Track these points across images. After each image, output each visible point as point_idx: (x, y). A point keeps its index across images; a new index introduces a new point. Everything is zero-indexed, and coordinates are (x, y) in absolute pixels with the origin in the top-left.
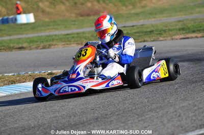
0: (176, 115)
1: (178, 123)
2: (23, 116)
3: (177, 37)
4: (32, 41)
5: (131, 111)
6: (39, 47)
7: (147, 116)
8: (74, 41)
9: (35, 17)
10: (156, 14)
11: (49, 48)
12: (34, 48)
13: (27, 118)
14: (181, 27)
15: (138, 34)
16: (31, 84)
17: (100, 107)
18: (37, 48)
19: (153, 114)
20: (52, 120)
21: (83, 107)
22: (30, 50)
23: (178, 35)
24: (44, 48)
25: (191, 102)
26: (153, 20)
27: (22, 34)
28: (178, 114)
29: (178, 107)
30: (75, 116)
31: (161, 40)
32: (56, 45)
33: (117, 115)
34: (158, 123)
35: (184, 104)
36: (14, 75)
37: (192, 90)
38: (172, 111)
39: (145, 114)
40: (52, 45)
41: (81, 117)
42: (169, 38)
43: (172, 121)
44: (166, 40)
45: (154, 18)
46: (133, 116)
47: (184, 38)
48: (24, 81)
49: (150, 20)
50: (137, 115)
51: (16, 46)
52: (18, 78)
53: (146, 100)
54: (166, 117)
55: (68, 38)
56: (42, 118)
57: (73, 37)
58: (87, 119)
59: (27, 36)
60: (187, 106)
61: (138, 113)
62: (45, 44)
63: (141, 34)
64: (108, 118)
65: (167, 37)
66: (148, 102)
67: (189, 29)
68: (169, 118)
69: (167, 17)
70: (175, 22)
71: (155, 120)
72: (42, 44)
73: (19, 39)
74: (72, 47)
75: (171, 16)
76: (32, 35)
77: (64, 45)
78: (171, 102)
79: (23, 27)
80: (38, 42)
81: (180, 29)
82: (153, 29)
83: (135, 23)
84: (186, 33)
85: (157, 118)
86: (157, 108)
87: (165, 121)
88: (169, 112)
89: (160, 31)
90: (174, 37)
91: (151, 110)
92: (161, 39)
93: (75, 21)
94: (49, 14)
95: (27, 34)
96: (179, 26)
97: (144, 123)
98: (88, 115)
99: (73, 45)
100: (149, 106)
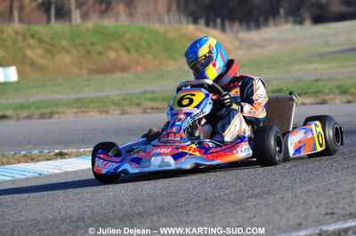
0: (298, 202)
1: (305, 212)
5: (219, 196)
6: (33, 115)
7: (249, 204)
8: (94, 107)
9: (19, 72)
11: (50, 117)
12: (25, 118)
18: (28, 118)
19: (258, 201)
20: (84, 211)
22: (18, 120)
24: (42, 116)
25: (320, 185)
28: (302, 201)
29: (299, 192)
30: (122, 205)
32: (62, 113)
33: (196, 202)
34: (270, 212)
35: (309, 188)
38: (290, 197)
39: (244, 201)
40: (57, 113)
41: (132, 205)
43: (294, 210)
46: (224, 204)
50: (231, 202)
52: (5, 160)
53: (241, 184)
54: (282, 204)
57: (91, 102)
58: (144, 208)
60: (314, 190)
62: (43, 110)
64: (181, 207)
66: (245, 185)
68: (288, 206)
71: (264, 209)
72: (38, 112)
77: (77, 113)
80: (29, 107)
85: (267, 206)
86: (263, 193)
87: (282, 210)
88: (286, 199)
91: (254, 196)
93: (88, 80)
97: (246, 212)
98: (146, 204)
99: (92, 114)
100: (248, 191)
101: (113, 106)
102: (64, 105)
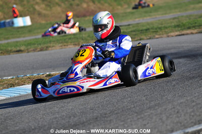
0: (174, 111)
1: (177, 119)
2: (23, 119)
3: (172, 34)
4: (29, 44)
5: (130, 109)
6: (36, 49)
7: (146, 114)
8: (71, 43)
9: (32, 19)
10: (151, 12)
11: (46, 50)
12: (32, 51)
13: (27, 120)
14: (176, 24)
15: (134, 33)
16: (29, 86)
17: (99, 107)
18: (34, 50)
19: (151, 112)
20: (52, 121)
21: (82, 107)
22: (28, 52)
23: (173, 32)
24: (41, 50)
25: (189, 98)
26: (148, 18)
27: (19, 37)
28: (176, 111)
29: (176, 104)
30: (74, 117)
31: (157, 38)
32: (53, 47)
33: (117, 114)
34: (157, 120)
35: (182, 101)
36: (12, 78)
37: (189, 86)
38: (170, 108)
39: (143, 112)
40: (50, 47)
41: (80, 117)
42: (165, 35)
43: (171, 118)
44: (162, 37)
45: (150, 16)
46: (132, 114)
47: (179, 35)
48: (23, 83)
49: (145, 18)
50: (136, 113)
51: (14, 49)
52: (17, 81)
53: (144, 98)
54: (165, 114)
55: (65, 40)
56: (42, 119)
57: (70, 39)
58: (86, 119)
59: (25, 39)
60: (185, 102)
61: (137, 111)
62: (42, 46)
63: (137, 33)
64: (107, 118)
65: (163, 34)
66: (146, 99)
67: (184, 25)
68: (168, 115)
69: (162, 14)
70: (170, 19)
71: (154, 117)
72: (40, 47)
73: (17, 42)
74: (70, 48)
75: (166, 14)
76: (28, 38)
77: (62, 46)
78: (169, 98)
79: (20, 30)
80: (34, 44)
81: (176, 26)
82: (148, 27)
83: (131, 21)
84: (181, 30)
85: (156, 115)
86: (156, 105)
87: (164, 118)
88: (167, 109)
89: (156, 29)
90: (169, 34)
91: (150, 108)
92: (157, 36)
94: (45, 16)
95: (24, 37)
96: (175, 23)
97: (143, 120)
98: (88, 115)
99: (70, 46)
100: (147, 104)
101: (82, 41)
102: (54, 41)
